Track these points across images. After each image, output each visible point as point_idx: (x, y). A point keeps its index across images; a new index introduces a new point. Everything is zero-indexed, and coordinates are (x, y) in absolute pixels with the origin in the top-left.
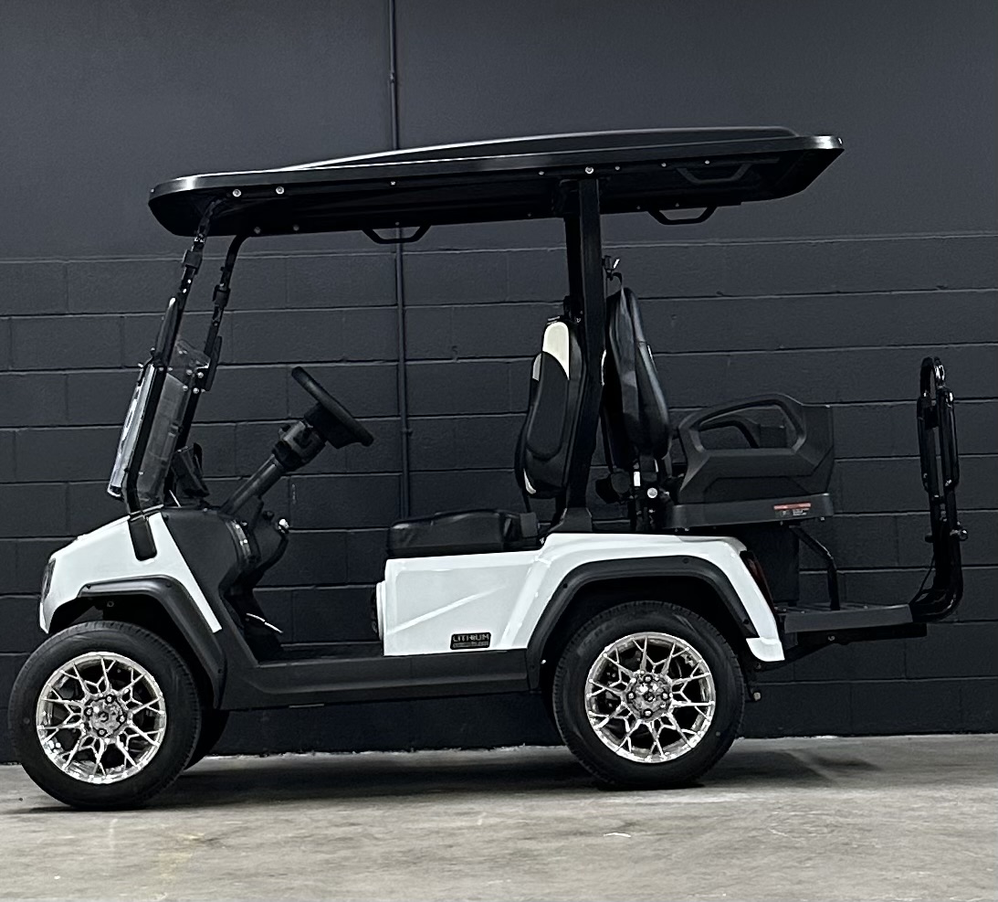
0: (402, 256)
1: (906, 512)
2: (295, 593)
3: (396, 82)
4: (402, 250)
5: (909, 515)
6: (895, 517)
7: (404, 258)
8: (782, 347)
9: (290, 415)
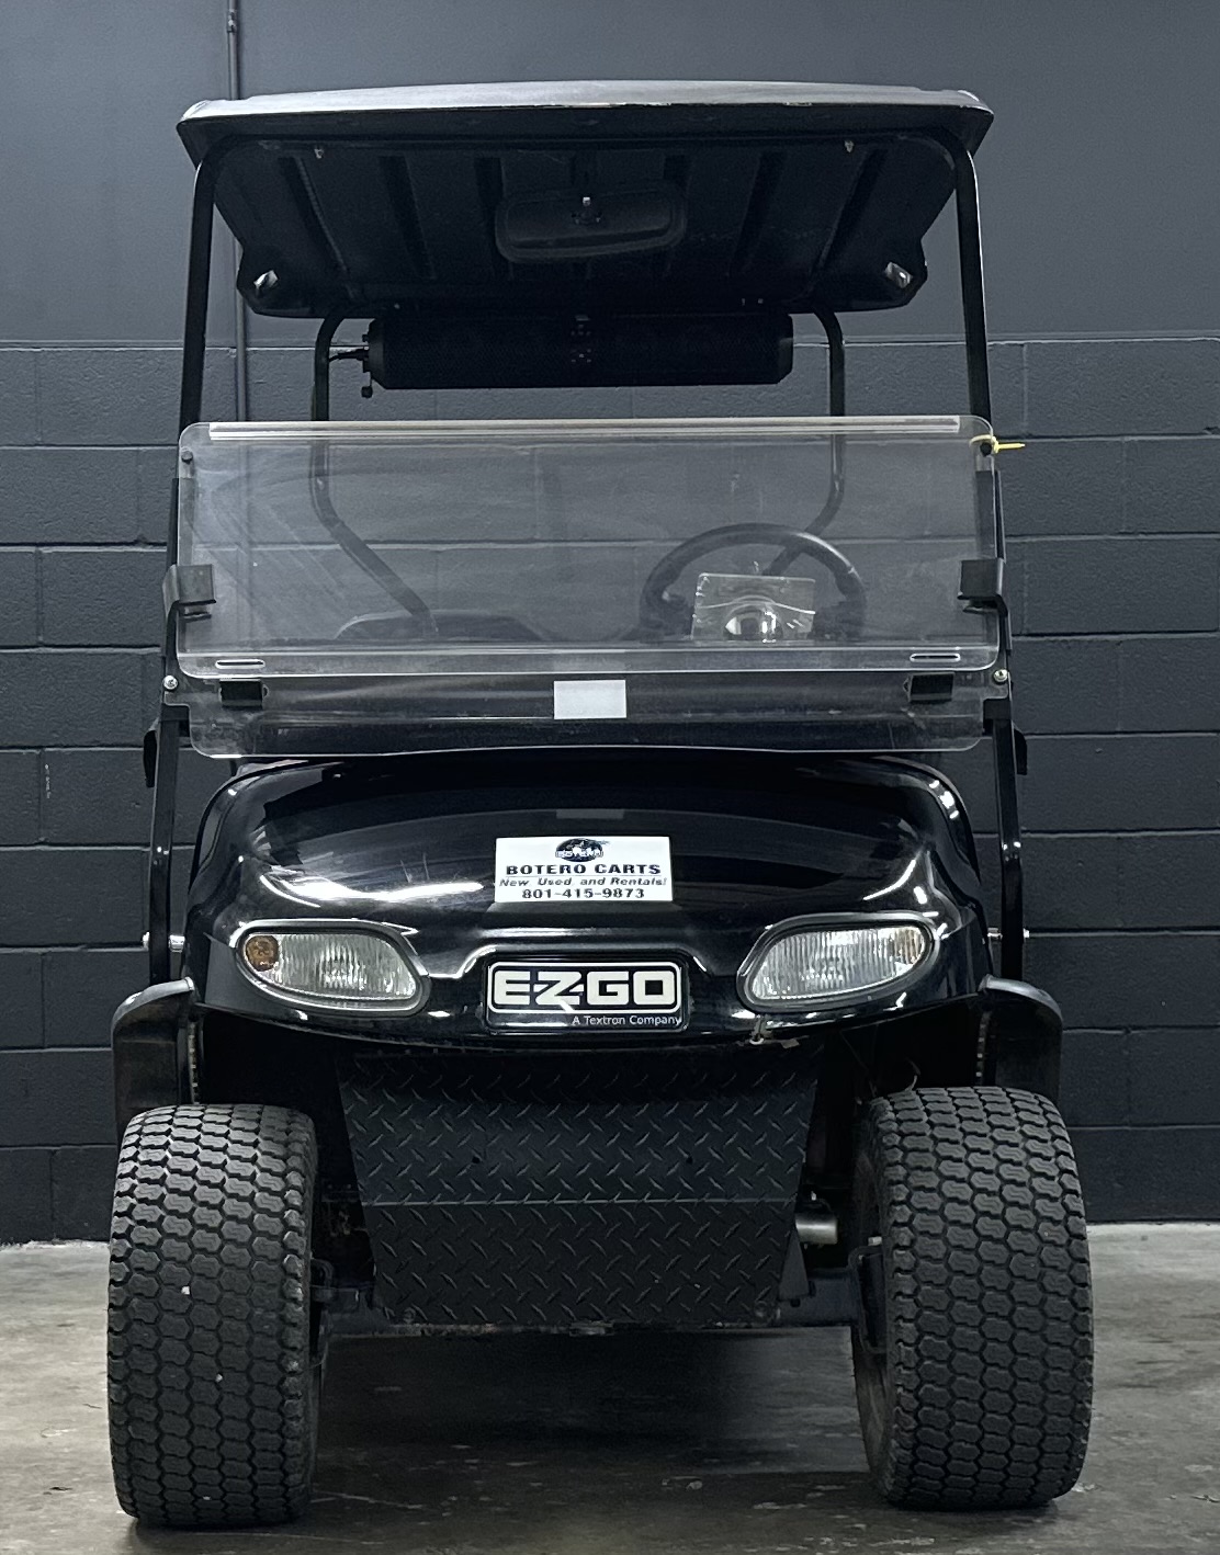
0: (246, 354)
1: (1138, 831)
2: (49, 958)
3: (237, 32)
4: (246, 345)
5: (1144, 837)
6: (1119, 838)
7: (251, 358)
8: (927, 533)
9: (41, 639)
